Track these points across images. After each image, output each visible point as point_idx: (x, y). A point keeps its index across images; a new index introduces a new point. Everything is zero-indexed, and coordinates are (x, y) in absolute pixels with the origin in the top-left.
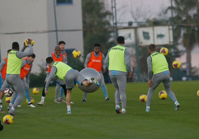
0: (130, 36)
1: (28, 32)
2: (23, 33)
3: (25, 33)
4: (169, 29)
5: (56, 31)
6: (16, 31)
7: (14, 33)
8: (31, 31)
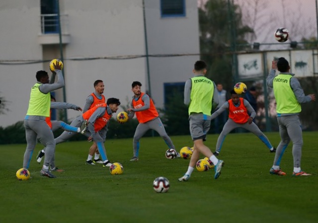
0: (255, 64)
1: (105, 58)
2: (99, 58)
3: (102, 58)
4: (314, 55)
5: (147, 56)
6: (87, 57)
7: (86, 59)
8: (110, 56)
